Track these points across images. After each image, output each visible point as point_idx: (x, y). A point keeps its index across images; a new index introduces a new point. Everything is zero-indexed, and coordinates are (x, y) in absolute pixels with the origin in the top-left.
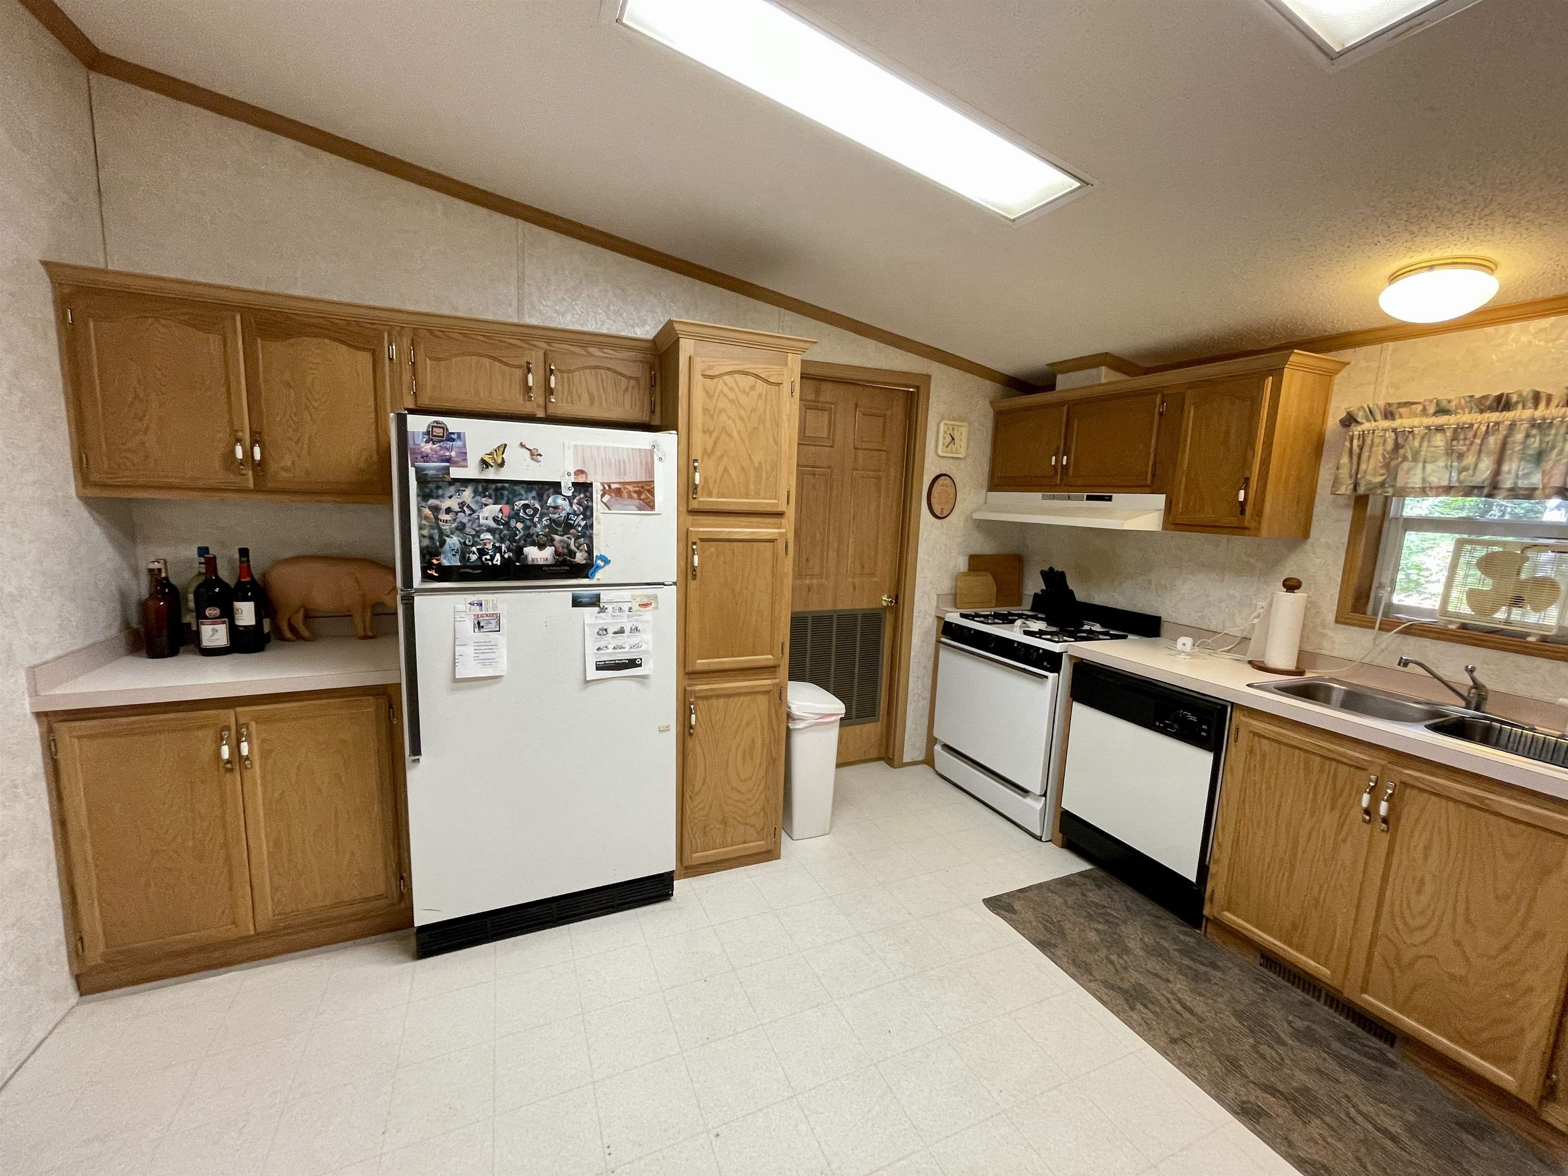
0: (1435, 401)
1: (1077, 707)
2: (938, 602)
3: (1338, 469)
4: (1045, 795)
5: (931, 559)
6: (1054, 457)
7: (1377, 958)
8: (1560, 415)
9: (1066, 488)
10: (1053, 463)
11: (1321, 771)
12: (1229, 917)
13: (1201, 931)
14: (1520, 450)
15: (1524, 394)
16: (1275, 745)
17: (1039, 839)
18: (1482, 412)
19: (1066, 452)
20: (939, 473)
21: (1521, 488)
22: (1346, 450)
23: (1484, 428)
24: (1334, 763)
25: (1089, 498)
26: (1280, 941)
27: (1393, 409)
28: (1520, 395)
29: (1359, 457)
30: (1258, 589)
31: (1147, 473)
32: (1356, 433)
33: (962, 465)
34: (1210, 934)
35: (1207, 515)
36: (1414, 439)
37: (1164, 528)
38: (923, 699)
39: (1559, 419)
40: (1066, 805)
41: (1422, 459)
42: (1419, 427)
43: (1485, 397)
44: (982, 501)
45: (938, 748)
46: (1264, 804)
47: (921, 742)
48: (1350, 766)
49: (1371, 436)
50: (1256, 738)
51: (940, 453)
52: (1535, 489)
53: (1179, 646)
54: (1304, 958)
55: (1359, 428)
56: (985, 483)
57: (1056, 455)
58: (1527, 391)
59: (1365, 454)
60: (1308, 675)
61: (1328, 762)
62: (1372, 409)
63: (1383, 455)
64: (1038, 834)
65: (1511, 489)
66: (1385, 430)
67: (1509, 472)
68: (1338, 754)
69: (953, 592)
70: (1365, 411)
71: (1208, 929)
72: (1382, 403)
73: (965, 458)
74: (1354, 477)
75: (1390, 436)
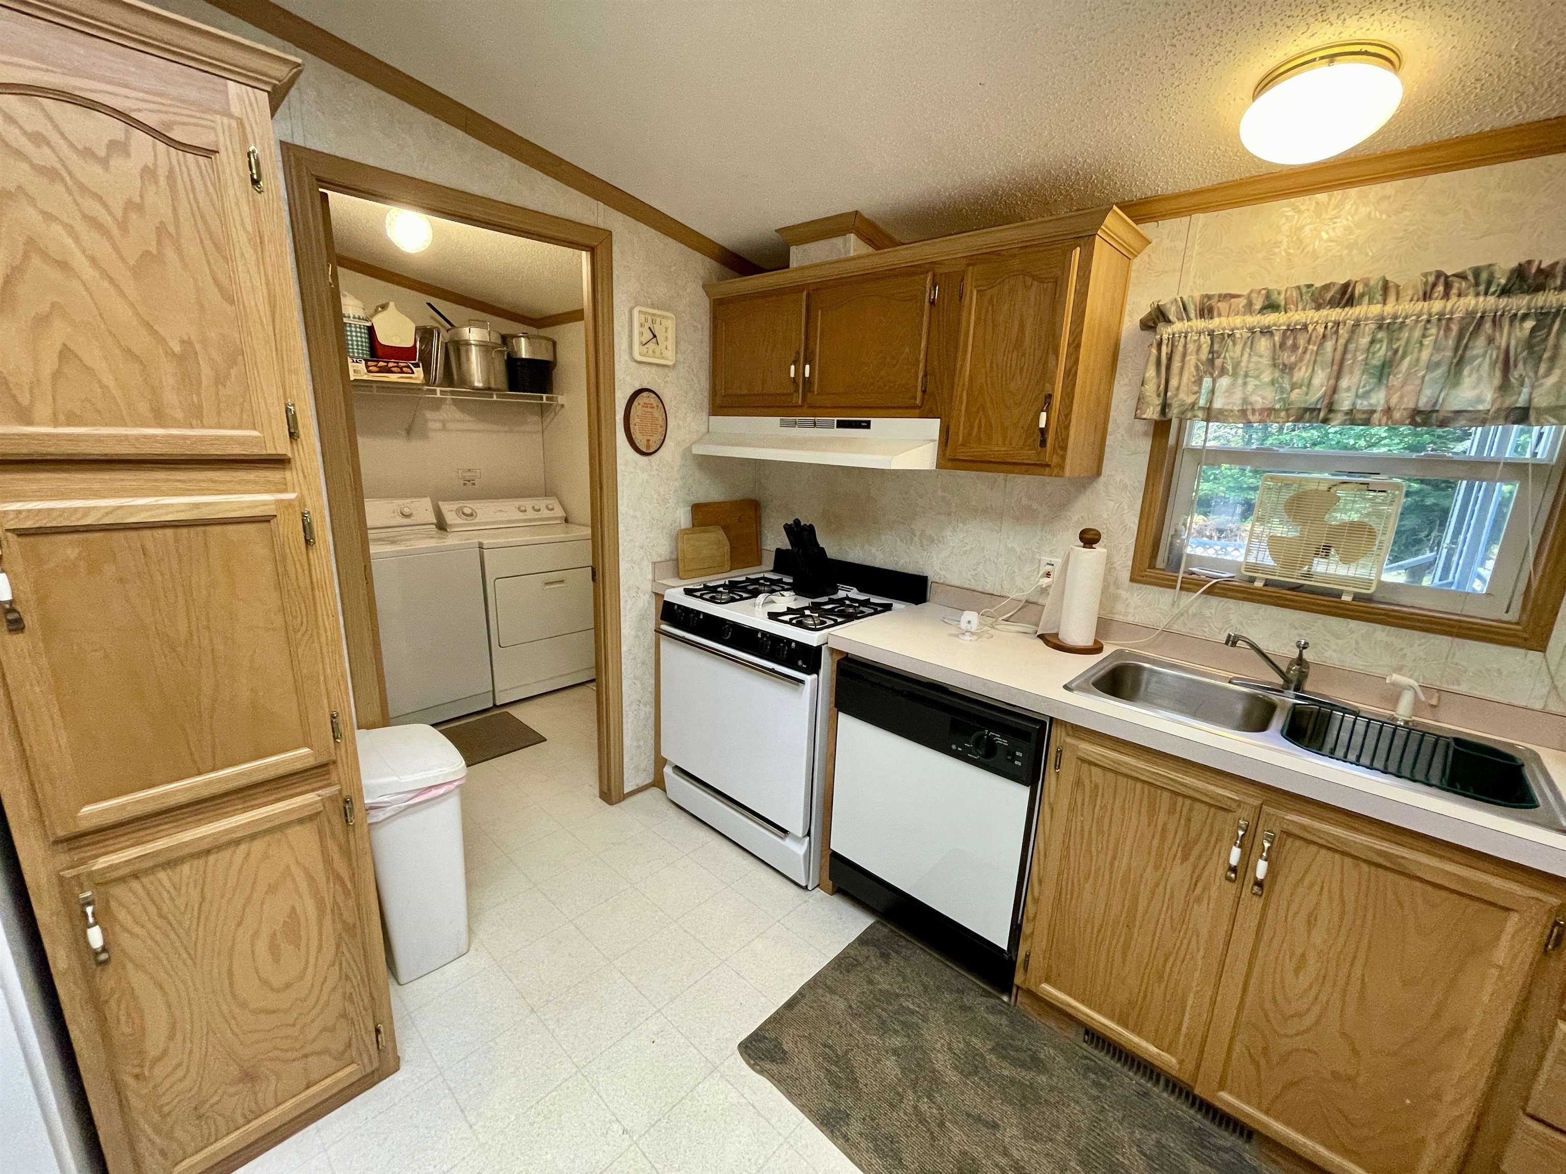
0: (1264, 292)
1: (843, 718)
2: (654, 573)
3: (1142, 385)
4: (809, 834)
5: (639, 514)
6: (793, 367)
7: (1238, 1048)
8: (1416, 312)
9: (809, 411)
10: (792, 375)
11: (1172, 810)
12: (1047, 989)
13: (1010, 997)
14: (1363, 360)
15: (1372, 283)
16: (1110, 775)
17: (806, 888)
18: (1318, 307)
19: (808, 360)
20: (638, 387)
21: (1358, 411)
22: (1153, 359)
23: (1321, 330)
24: (1188, 802)
25: (841, 425)
26: (1111, 1018)
27: (1213, 302)
28: (1366, 285)
29: (1168, 368)
30: (1041, 540)
31: (916, 387)
32: (1165, 336)
33: (672, 374)
34: (1021, 1003)
35: (997, 448)
36: (1234, 345)
37: (939, 466)
38: (645, 705)
39: (1414, 318)
40: (836, 846)
41: (1242, 373)
42: (1242, 328)
43: (1326, 287)
44: (703, 429)
45: (668, 770)
46: (1094, 853)
47: (647, 762)
48: (1210, 805)
49: (1182, 340)
50: (1085, 767)
51: (638, 357)
52: (1373, 412)
53: (964, 625)
54: (1144, 1044)
55: (1170, 330)
56: (706, 404)
57: (795, 363)
58: (1375, 278)
59: (1176, 364)
60: (1108, 650)
61: (1180, 799)
62: (1187, 303)
63: (1197, 367)
64: (804, 884)
65: (1350, 412)
66: (1200, 333)
67: (1348, 389)
68: (1194, 790)
69: (674, 557)
70: (1178, 307)
71: (1019, 998)
72: (1197, 295)
73: (674, 366)
74: (1162, 395)
75: (1205, 340)
